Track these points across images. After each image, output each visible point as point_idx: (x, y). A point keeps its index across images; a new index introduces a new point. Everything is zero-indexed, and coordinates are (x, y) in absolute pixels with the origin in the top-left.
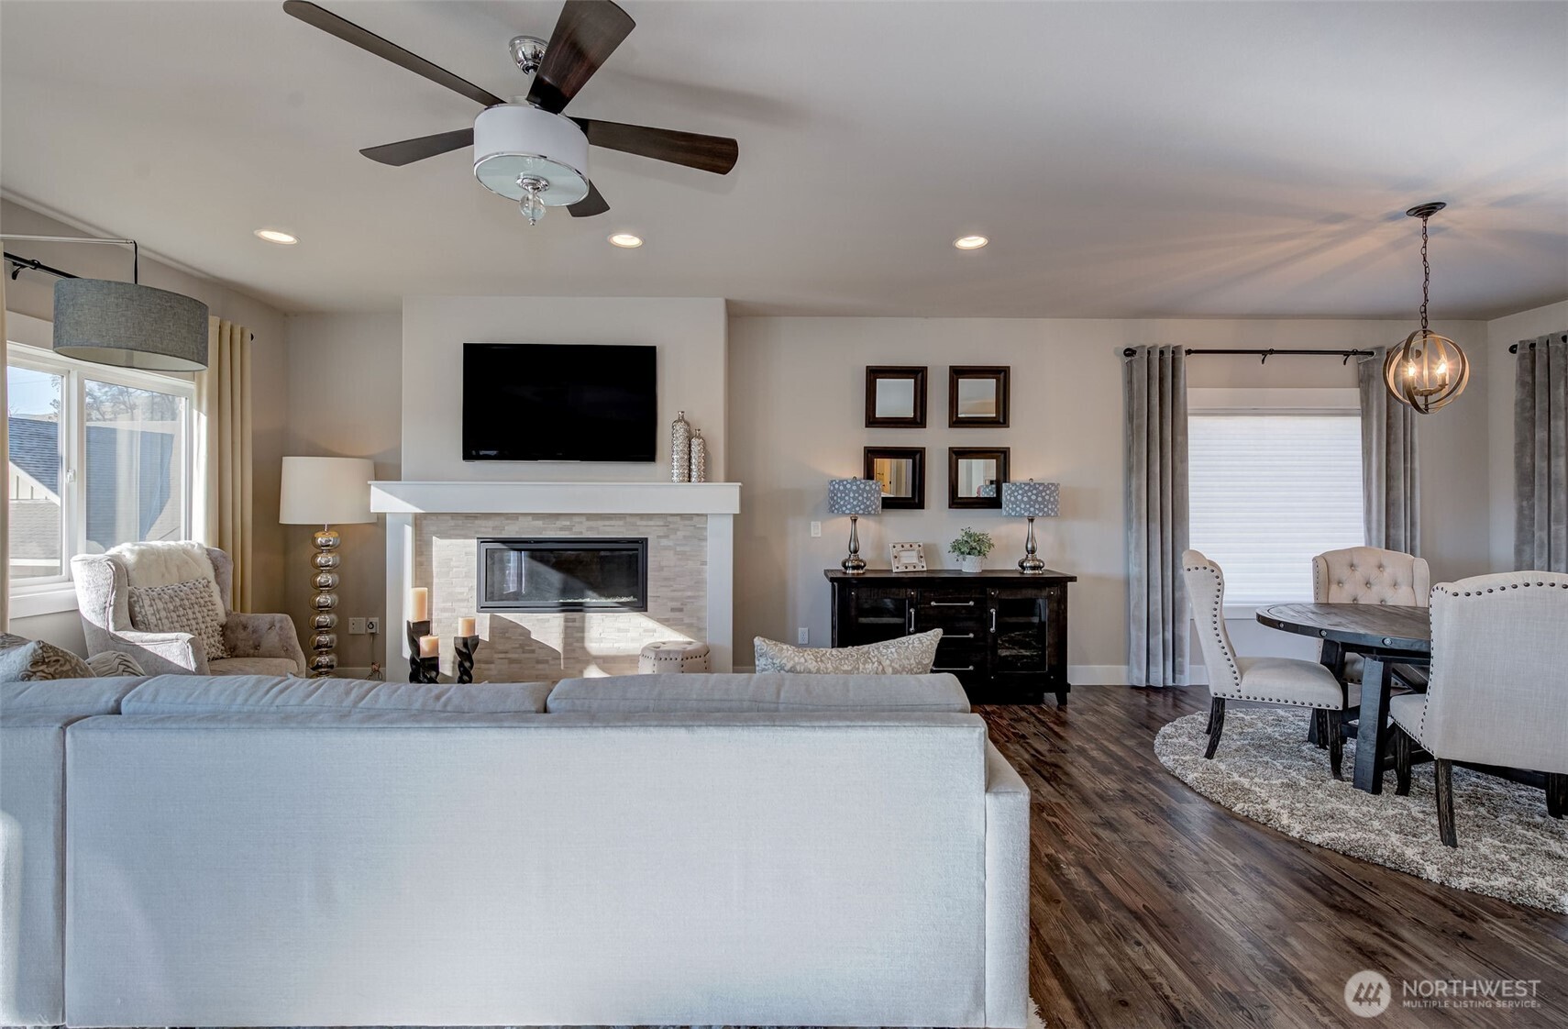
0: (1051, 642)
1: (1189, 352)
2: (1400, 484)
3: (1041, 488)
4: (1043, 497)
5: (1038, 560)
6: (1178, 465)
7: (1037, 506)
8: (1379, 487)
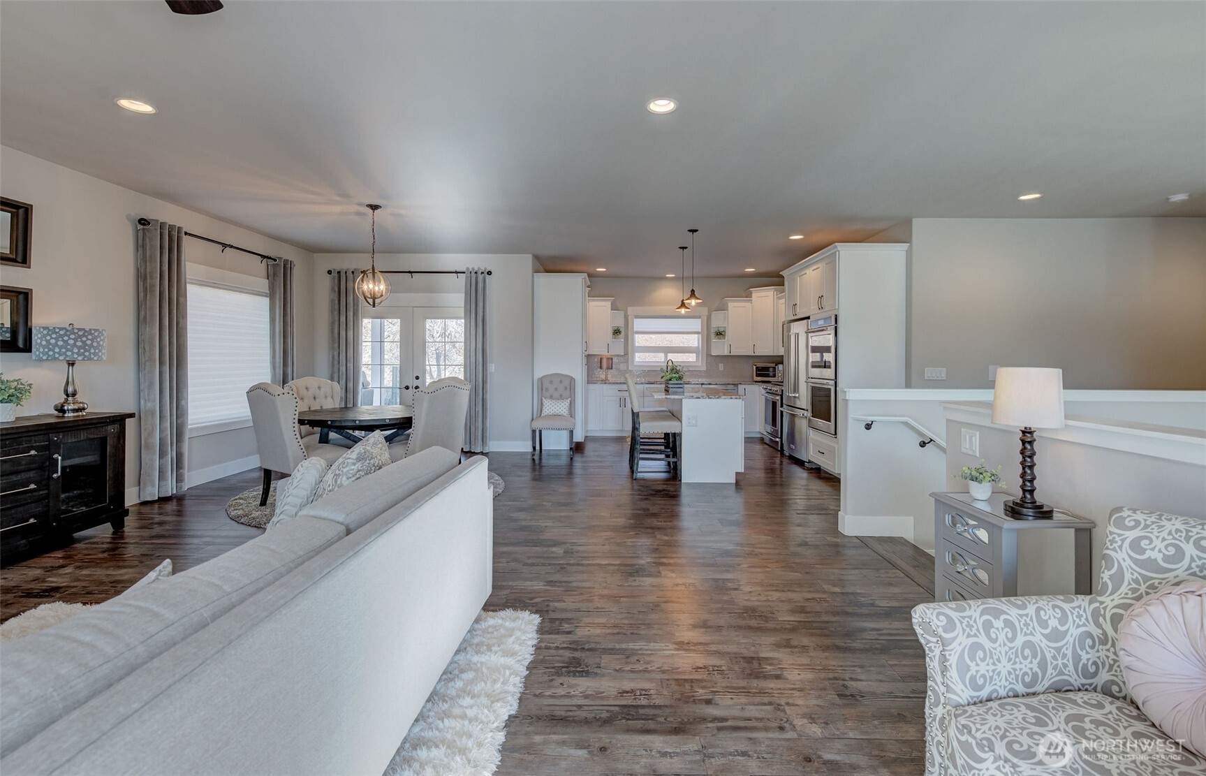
0: (111, 476)
1: (186, 233)
2: (289, 341)
3: (96, 334)
4: (98, 343)
5: (80, 403)
6: (181, 320)
7: (92, 351)
8: (280, 343)
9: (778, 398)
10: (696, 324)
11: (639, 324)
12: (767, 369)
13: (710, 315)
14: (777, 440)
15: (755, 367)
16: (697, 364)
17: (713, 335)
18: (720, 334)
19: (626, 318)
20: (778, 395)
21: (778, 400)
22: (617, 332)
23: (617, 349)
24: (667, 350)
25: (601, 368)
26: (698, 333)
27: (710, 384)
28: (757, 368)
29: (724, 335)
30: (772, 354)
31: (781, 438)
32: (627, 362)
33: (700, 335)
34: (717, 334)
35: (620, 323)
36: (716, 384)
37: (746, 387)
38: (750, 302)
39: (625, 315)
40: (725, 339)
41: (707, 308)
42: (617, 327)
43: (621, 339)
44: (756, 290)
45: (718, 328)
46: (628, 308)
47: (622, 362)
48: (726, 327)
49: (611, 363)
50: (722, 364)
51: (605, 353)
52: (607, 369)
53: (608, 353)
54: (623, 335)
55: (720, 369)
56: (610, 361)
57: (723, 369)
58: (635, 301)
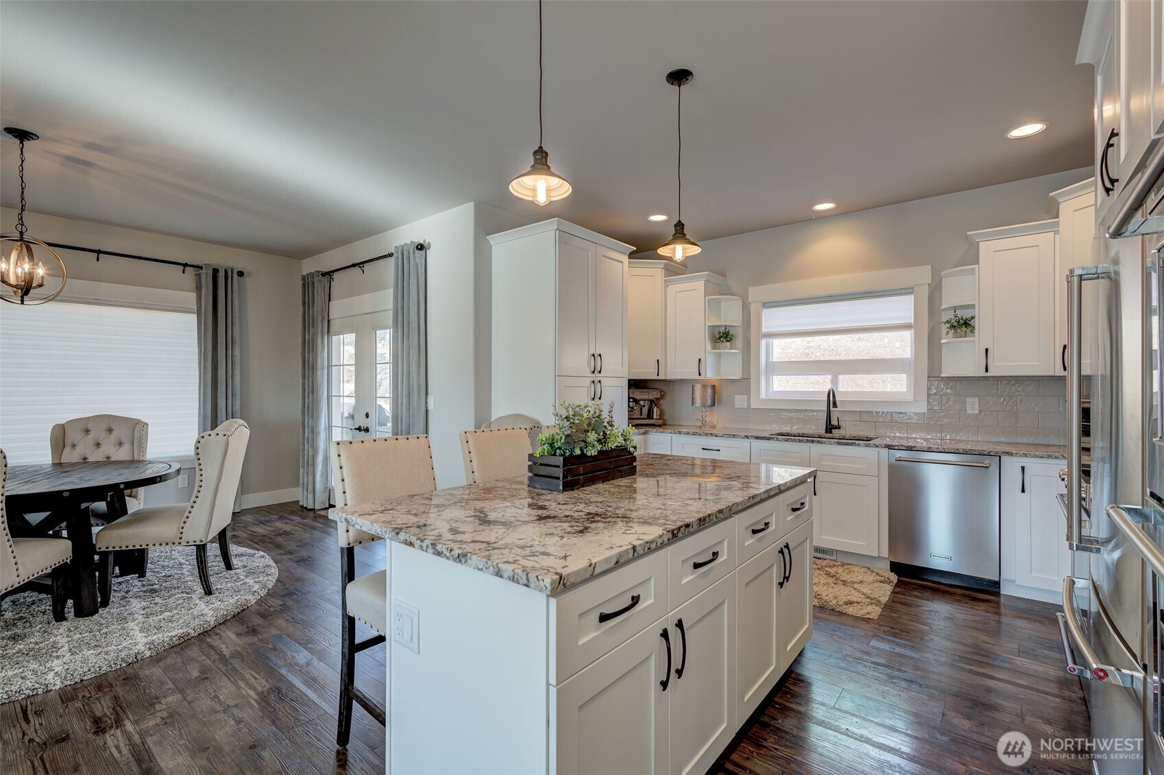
10: (902, 308)
11: (772, 319)
13: (938, 283)
16: (905, 398)
17: (944, 328)
18: (964, 325)
19: (746, 308)
22: (723, 336)
23: (725, 367)
24: (838, 368)
26: (906, 325)
32: (747, 392)
33: (913, 332)
34: (955, 325)
35: (730, 315)
38: (1055, 229)
39: (743, 302)
40: (974, 336)
41: (929, 267)
42: (723, 326)
43: (730, 349)
44: (1070, 192)
45: (955, 309)
46: (750, 288)
47: (738, 394)
48: (974, 305)
49: (715, 396)
50: (976, 400)
51: (696, 377)
52: (703, 405)
53: (702, 377)
54: (739, 341)
55: (969, 411)
56: (709, 391)
57: (977, 412)
58: (767, 272)
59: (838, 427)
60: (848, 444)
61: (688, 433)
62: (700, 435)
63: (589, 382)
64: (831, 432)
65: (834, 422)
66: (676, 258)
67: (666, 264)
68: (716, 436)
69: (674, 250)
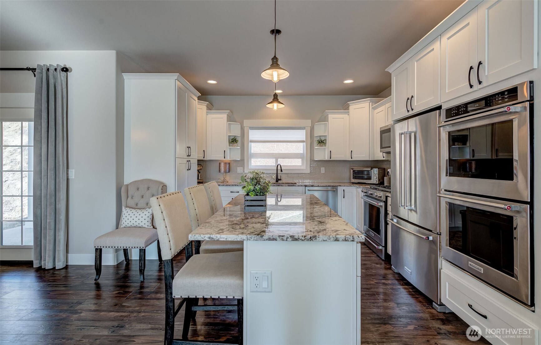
9: (382, 204)
10: (301, 135)
11: (253, 135)
12: (362, 172)
13: (313, 127)
14: (380, 247)
15: (352, 171)
16: (302, 168)
17: (315, 143)
18: (322, 142)
19: (242, 129)
20: (381, 201)
21: (381, 206)
22: (233, 141)
23: (234, 154)
24: (277, 156)
25: (220, 171)
26: (303, 142)
27: (312, 186)
28: (353, 171)
29: (326, 144)
30: (368, 159)
31: (386, 246)
32: (243, 166)
33: (305, 143)
34: (320, 142)
35: (236, 132)
36: (318, 186)
37: (345, 188)
38: (348, 113)
39: (241, 126)
40: (326, 146)
41: (311, 120)
42: (233, 136)
43: (237, 147)
44: (353, 103)
45: (320, 136)
46: (244, 120)
47: (239, 167)
48: (326, 136)
49: (229, 167)
50: (324, 168)
51: (223, 159)
52: (225, 172)
53: (226, 159)
54: (239, 143)
55: (322, 172)
56: (228, 165)
57: (324, 172)
58: (251, 115)
59: (281, 180)
60: (292, 186)
61: (224, 185)
62: (230, 185)
63: (186, 161)
64: (278, 182)
65: (279, 178)
66: (274, 109)
67: (208, 104)
68: (237, 186)
69: (273, 105)
